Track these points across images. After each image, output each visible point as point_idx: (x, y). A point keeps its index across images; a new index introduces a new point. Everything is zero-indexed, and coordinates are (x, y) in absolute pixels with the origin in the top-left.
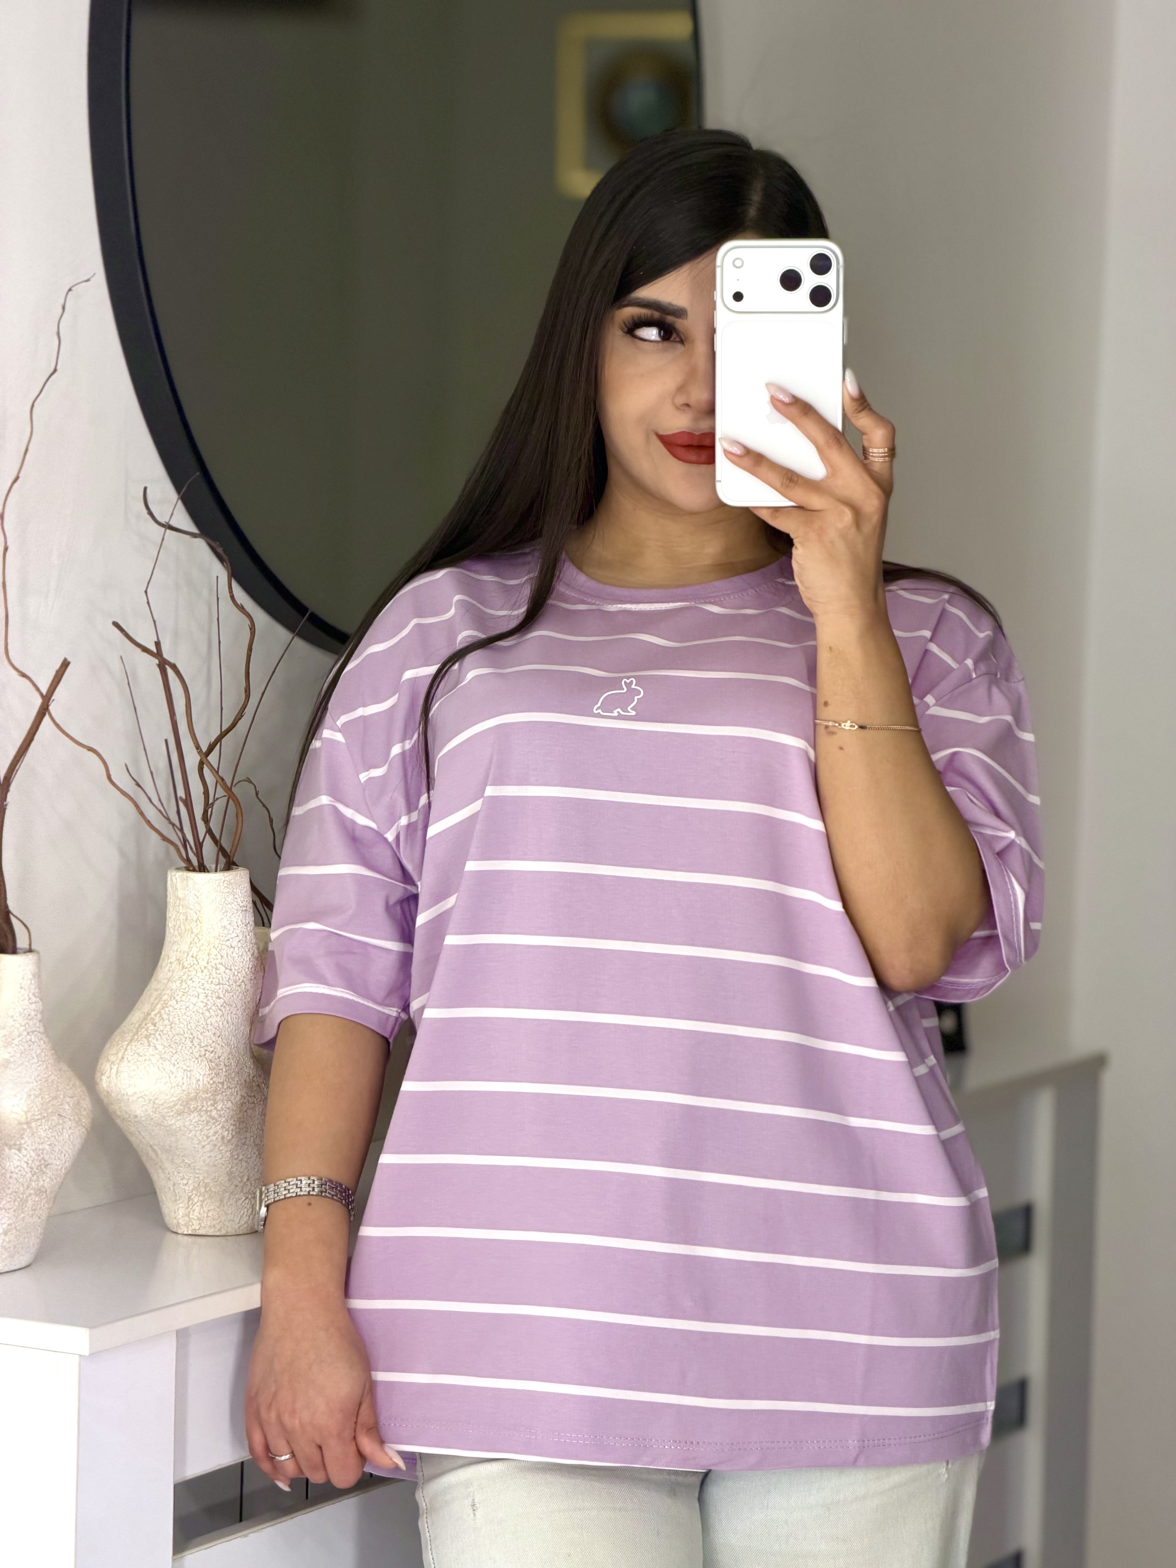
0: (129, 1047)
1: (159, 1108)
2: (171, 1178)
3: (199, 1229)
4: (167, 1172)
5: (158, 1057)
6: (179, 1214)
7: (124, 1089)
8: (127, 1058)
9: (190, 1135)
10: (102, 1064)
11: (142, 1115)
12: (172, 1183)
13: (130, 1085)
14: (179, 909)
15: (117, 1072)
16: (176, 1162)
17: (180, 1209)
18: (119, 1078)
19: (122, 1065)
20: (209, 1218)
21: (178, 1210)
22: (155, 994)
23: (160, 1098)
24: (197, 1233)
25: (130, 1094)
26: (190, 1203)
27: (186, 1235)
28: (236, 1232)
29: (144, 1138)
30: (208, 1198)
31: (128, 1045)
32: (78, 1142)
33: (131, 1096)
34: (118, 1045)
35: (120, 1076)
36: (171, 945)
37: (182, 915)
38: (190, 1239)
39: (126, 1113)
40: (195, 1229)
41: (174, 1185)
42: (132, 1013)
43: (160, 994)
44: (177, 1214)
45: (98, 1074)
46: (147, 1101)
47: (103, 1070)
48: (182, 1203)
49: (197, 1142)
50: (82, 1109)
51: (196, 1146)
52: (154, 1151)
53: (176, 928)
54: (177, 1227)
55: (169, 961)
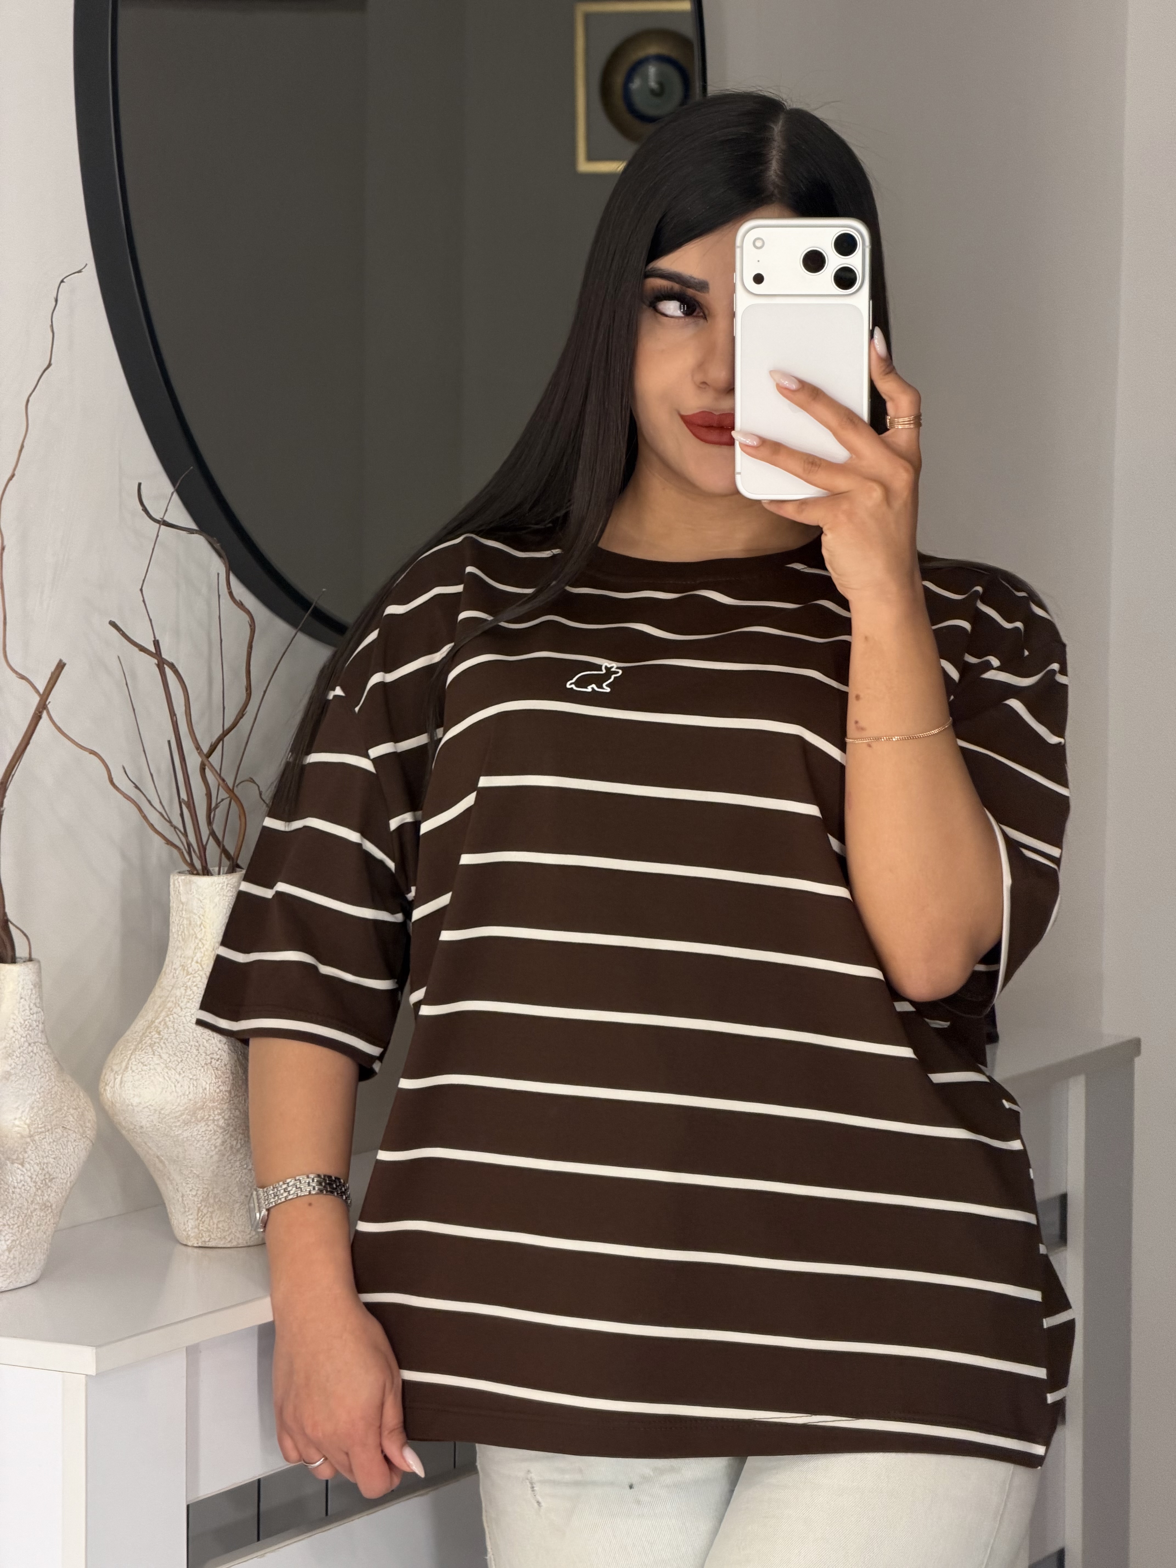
0: (133, 1057)
1: (165, 1118)
2: (179, 1189)
3: (209, 1241)
4: (175, 1184)
5: (163, 1066)
6: (188, 1226)
7: (128, 1099)
8: (131, 1068)
9: (198, 1145)
10: (106, 1074)
11: (148, 1125)
12: (180, 1194)
13: (134, 1094)
14: (182, 914)
15: (121, 1082)
16: (184, 1173)
17: (189, 1221)
18: (123, 1088)
19: (126, 1075)
20: (219, 1230)
21: (187, 1221)
22: (159, 1001)
23: (167, 1108)
24: (207, 1246)
25: (135, 1104)
26: (200, 1214)
27: (196, 1247)
28: (247, 1243)
29: (150, 1148)
30: (218, 1209)
31: (132, 1054)
32: (83, 1155)
33: (136, 1106)
34: (122, 1054)
35: (124, 1086)
36: (175, 950)
37: (185, 920)
38: (200, 1251)
39: (132, 1123)
40: (205, 1242)
41: (183, 1196)
42: (136, 1021)
43: (164, 1002)
44: (186, 1227)
45: (102, 1085)
46: (153, 1111)
47: (107, 1080)
48: (191, 1214)
49: (205, 1152)
50: (87, 1121)
51: (204, 1156)
52: (161, 1161)
53: (180, 933)
54: (187, 1239)
55: (173, 967)
